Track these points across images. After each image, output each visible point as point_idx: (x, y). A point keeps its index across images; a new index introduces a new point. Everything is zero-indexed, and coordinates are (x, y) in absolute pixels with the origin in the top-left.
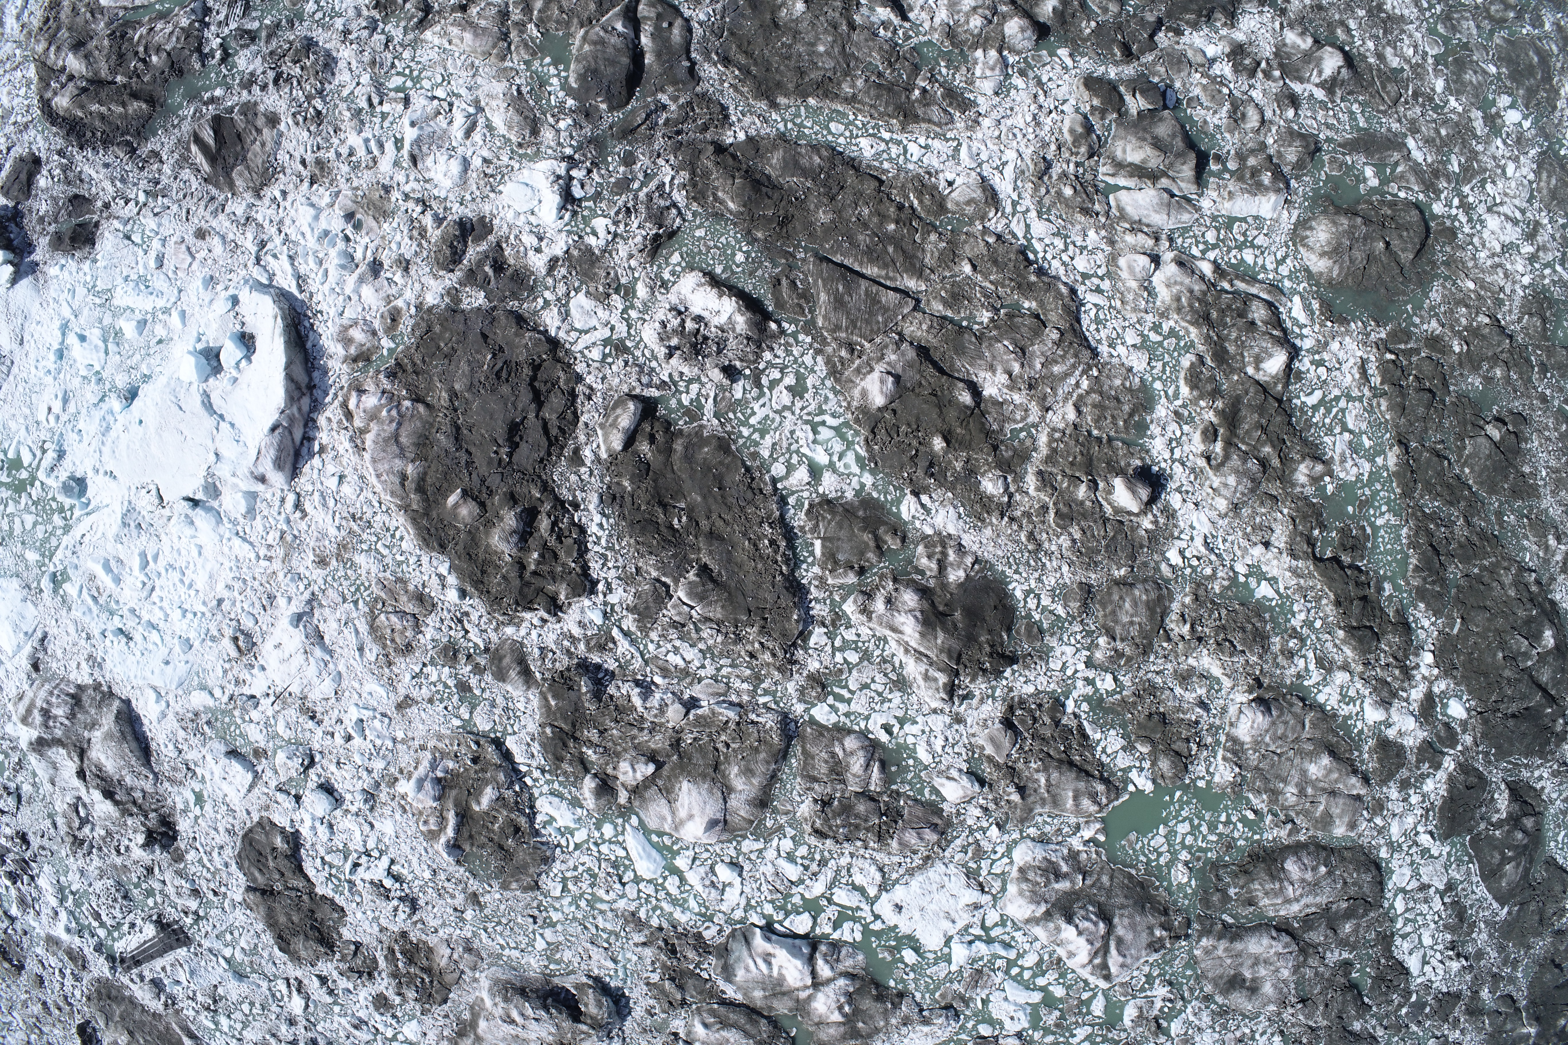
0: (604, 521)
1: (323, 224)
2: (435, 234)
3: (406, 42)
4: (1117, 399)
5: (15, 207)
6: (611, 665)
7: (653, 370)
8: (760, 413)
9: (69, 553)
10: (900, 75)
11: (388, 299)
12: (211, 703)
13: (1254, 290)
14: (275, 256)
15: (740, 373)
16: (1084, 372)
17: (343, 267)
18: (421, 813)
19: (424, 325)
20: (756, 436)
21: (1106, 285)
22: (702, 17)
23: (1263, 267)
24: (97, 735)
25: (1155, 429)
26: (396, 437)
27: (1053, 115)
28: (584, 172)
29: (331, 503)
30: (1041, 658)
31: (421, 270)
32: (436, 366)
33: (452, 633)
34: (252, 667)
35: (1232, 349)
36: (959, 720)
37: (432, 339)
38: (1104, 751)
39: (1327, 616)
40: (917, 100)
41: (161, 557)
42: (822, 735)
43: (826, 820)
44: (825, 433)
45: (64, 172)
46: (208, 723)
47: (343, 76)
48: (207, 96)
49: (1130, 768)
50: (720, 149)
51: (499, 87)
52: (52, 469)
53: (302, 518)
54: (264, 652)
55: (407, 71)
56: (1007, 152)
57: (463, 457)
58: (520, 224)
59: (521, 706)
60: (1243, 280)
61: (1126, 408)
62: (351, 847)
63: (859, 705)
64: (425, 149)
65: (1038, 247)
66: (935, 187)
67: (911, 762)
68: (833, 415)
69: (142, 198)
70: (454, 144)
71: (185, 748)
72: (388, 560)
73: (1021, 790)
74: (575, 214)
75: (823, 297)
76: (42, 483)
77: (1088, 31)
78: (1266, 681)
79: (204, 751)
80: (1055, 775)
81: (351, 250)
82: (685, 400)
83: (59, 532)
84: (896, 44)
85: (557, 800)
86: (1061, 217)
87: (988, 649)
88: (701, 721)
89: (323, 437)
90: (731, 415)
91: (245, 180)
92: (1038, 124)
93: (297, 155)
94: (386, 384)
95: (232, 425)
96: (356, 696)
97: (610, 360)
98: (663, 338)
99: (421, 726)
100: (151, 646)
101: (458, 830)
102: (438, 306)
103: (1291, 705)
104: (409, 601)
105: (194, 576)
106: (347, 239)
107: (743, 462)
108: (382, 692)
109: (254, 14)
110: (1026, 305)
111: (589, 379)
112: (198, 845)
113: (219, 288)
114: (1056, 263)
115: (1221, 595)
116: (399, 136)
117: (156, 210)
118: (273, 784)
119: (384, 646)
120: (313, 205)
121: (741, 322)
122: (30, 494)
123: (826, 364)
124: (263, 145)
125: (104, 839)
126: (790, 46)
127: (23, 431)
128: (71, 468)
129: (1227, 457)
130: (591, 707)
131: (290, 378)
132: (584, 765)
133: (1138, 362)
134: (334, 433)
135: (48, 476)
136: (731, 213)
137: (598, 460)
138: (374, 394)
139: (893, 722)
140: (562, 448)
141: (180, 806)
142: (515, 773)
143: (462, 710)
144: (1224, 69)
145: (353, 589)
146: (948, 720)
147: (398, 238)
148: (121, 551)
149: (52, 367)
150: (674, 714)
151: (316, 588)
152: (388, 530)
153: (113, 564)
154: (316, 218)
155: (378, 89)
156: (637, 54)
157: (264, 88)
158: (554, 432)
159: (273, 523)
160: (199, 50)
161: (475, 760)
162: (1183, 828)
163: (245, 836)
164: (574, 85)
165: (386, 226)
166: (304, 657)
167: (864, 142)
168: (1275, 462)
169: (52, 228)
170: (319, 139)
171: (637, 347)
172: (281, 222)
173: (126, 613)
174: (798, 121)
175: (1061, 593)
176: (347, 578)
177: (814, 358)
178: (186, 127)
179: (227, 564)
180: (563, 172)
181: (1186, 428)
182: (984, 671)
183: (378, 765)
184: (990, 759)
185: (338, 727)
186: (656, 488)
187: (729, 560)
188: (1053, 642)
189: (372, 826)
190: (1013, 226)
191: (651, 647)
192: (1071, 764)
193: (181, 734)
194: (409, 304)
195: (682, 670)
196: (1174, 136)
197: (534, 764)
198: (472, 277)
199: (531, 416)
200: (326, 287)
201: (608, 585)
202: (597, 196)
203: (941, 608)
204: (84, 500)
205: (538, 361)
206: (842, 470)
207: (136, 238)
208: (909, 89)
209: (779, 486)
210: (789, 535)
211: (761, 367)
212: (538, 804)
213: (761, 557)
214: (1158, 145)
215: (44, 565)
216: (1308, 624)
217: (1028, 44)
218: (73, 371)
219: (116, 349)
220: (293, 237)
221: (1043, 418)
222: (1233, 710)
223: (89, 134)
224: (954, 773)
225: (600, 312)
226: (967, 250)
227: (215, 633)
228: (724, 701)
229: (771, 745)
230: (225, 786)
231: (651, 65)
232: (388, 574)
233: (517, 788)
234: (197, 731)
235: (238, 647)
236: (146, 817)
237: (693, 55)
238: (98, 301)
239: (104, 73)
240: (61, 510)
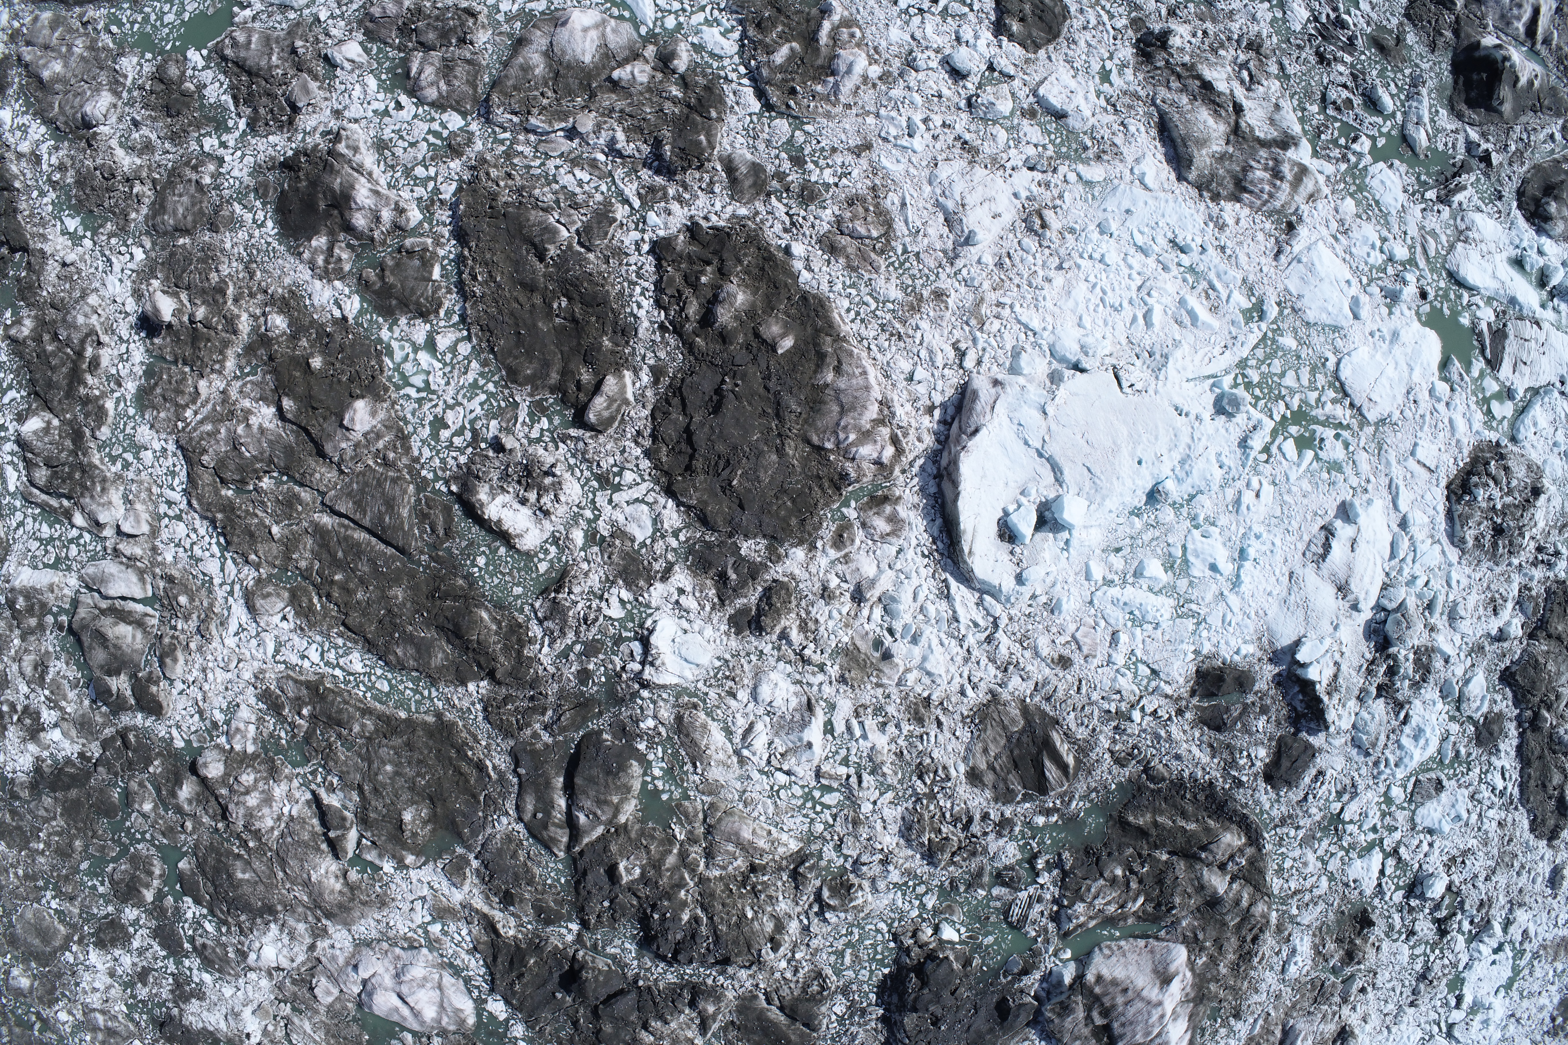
0: (635, 310)
1: (917, 651)
2: (790, 622)
3: (819, 842)
4: (165, 399)
5: (1298, 731)
6: (645, 174)
7: (574, 456)
8: (475, 404)
9: (1241, 338)
10: (322, 734)
11: (847, 559)
12: (1080, 168)
13: (44, 497)
14: (976, 625)
15: (491, 445)
16: (188, 425)
17: (893, 600)
18: (858, 45)
19: (809, 528)
20: (481, 382)
21: (163, 508)
22: (504, 820)
23: (35, 520)
24: (1217, 146)
25: (139, 370)
26: (843, 412)
27: (191, 679)
28: (628, 667)
29: (923, 354)
30: (260, 166)
31: (809, 586)
32: (797, 482)
33: (803, 213)
34: (1028, 198)
35: (68, 443)
36: (337, 114)
37: (800, 511)
38: (222, 84)
39: (27, 201)
40: (306, 704)
41: (1128, 321)
42: (458, 102)
43: (462, 25)
44: (418, 381)
45: (1234, 760)
46: (1086, 148)
47: (894, 814)
48: (1054, 818)
49: (203, 69)
50: (491, 675)
51: (715, 773)
52: (1255, 428)
53: (958, 341)
54: (1014, 211)
55: (818, 808)
56: (233, 646)
57: (771, 385)
58: (699, 622)
59: (740, 139)
60: (50, 506)
61: (158, 391)
62: (938, 19)
63: (421, 128)
64: (798, 717)
65: (215, 549)
66: (297, 614)
67: (384, 77)
68: (408, 397)
69: (1136, 715)
70: (767, 719)
71: (1116, 127)
72: (864, 290)
73: (294, 51)
74: (641, 626)
75: (405, 512)
76: (1271, 417)
77: (156, 763)
78: (83, 144)
79: (1092, 121)
80: (263, 63)
81: (886, 618)
82: (545, 423)
83: (1252, 362)
84: (324, 767)
85: (716, 51)
86: (194, 577)
87: (301, 174)
88: (563, 116)
89: (928, 423)
90: (503, 404)
91: (1007, 714)
92: (204, 670)
93: (948, 735)
94: (849, 467)
95: (1026, 443)
96: (914, 159)
97: (615, 469)
98: (558, 486)
99: (847, 126)
100: (1146, 230)
101: (819, 26)
102: (792, 546)
103: (66, 123)
104: (845, 247)
105: (1089, 295)
106: (891, 632)
107: (496, 358)
108: (885, 162)
109: (998, 904)
110: (230, 493)
111: (638, 451)
112: (1112, 32)
113: (1043, 599)
114: (202, 531)
115: (107, 220)
116: (829, 737)
117: (1118, 697)
118: (1017, 83)
119: (877, 205)
120: (929, 674)
121: (483, 494)
122: (1287, 407)
123: (410, 448)
124: (985, 751)
125: (1222, 46)
126: (418, 774)
127: (1293, 477)
128: (1231, 426)
129: (83, 342)
130: (666, 133)
131: (955, 484)
132: (684, 82)
133: (144, 434)
134: (914, 424)
135: (1260, 422)
136: (486, 609)
137: (636, 371)
138: (863, 458)
139: (393, 112)
140: (670, 385)
141: (1129, 72)
142: (754, 77)
143: (802, 139)
144: (48, 716)
145: (907, 265)
146: (347, 114)
147: (831, 624)
148: (1176, 332)
149: (1253, 541)
150: (587, 122)
151: (948, 270)
152: (863, 321)
153: (1187, 320)
154: (924, 659)
155: (851, 792)
156: (569, 788)
157: (985, 817)
158: (676, 401)
159: (992, 340)
160: (1065, 874)
161: (793, 92)
162: (169, 18)
163: (1057, 36)
164: (635, 763)
165: (846, 639)
166: (966, 201)
167: (358, 667)
168: (46, 337)
169: (1250, 698)
170: (920, 748)
171: (588, 480)
172: (966, 660)
173: (1174, 268)
174: (418, 697)
175: (234, 223)
176: (913, 277)
177: (421, 454)
178: (1081, 787)
179: (1049, 304)
180: (648, 669)
181: (114, 371)
182: (306, 154)
183: (897, 92)
184: (315, 78)
185: (938, 131)
186: (579, 337)
187: (518, 264)
188: (247, 180)
189: (913, 37)
190: (235, 571)
191: (604, 188)
192: (249, 73)
193: (1119, 140)
194: (824, 551)
195: (577, 165)
196: (91, 648)
197: (734, 85)
198: (753, 571)
199: (697, 419)
200: (915, 581)
201: (638, 249)
202: (618, 640)
203: (336, 212)
204: (1217, 391)
205: (687, 475)
206: (407, 345)
207: (1144, 670)
208: (313, 717)
209: (465, 333)
210: (461, 286)
211: (470, 450)
212: (736, 48)
213: (487, 264)
214: (101, 638)
215: (1274, 331)
216: (42, 194)
217: (207, 753)
218: (1227, 533)
219: (1172, 550)
220: (953, 642)
221: (228, 384)
222: (113, 119)
223: (1201, 797)
224: (348, 66)
225: (621, 519)
226: (275, 549)
227: (1068, 236)
228: (542, 134)
229: (501, 92)
230: (1073, 84)
231: (557, 774)
232: (867, 276)
233: (753, 62)
234: (1100, 141)
235: (1041, 217)
236: (1167, 62)
237: (515, 780)
238: (1194, 607)
239: (1181, 866)
240: (1248, 386)
